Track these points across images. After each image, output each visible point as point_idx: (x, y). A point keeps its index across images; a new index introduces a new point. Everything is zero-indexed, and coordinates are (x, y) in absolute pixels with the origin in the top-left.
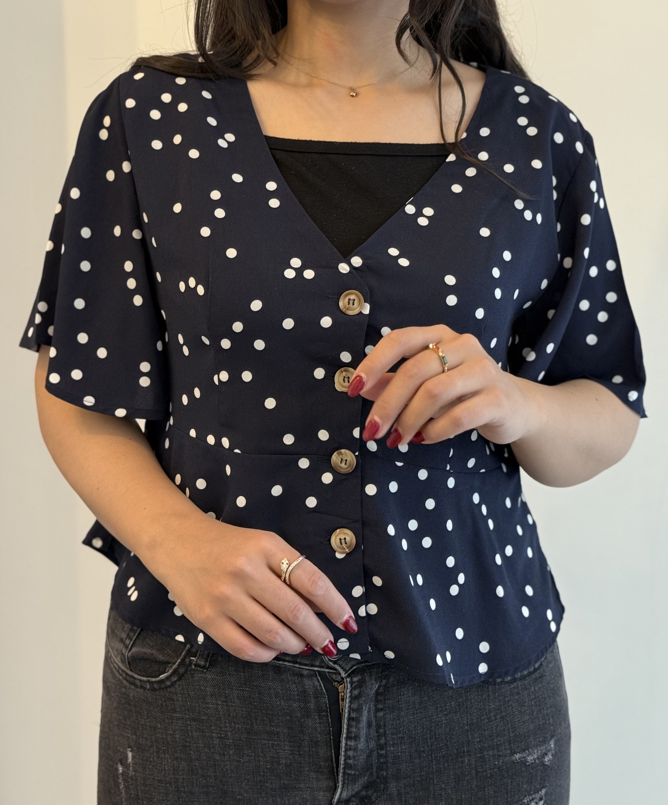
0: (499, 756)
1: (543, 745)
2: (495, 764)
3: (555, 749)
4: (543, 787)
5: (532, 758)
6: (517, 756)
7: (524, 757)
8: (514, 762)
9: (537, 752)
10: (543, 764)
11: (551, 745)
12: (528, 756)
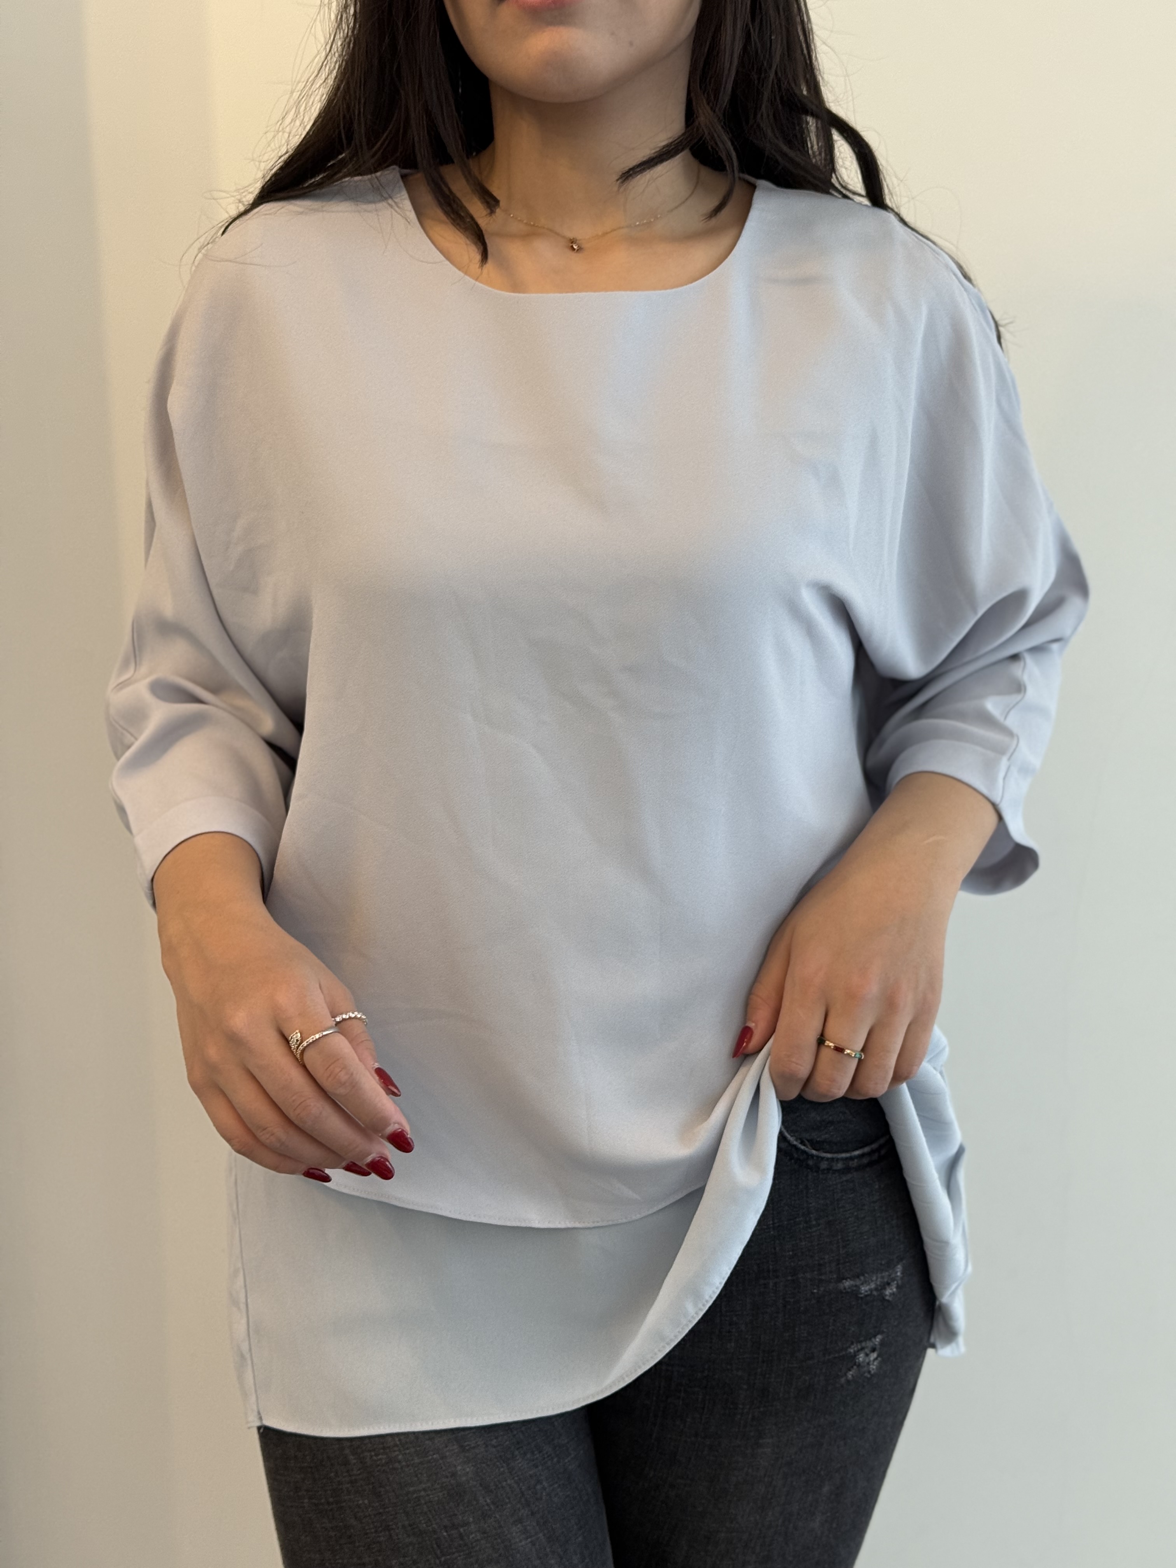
0: (821, 1281)
1: (886, 1271)
2: (813, 1293)
3: (902, 1278)
4: (881, 1333)
5: (867, 1288)
6: (847, 1284)
7: (856, 1286)
8: (841, 1292)
9: (876, 1280)
10: (883, 1299)
11: (897, 1272)
12: (862, 1284)
